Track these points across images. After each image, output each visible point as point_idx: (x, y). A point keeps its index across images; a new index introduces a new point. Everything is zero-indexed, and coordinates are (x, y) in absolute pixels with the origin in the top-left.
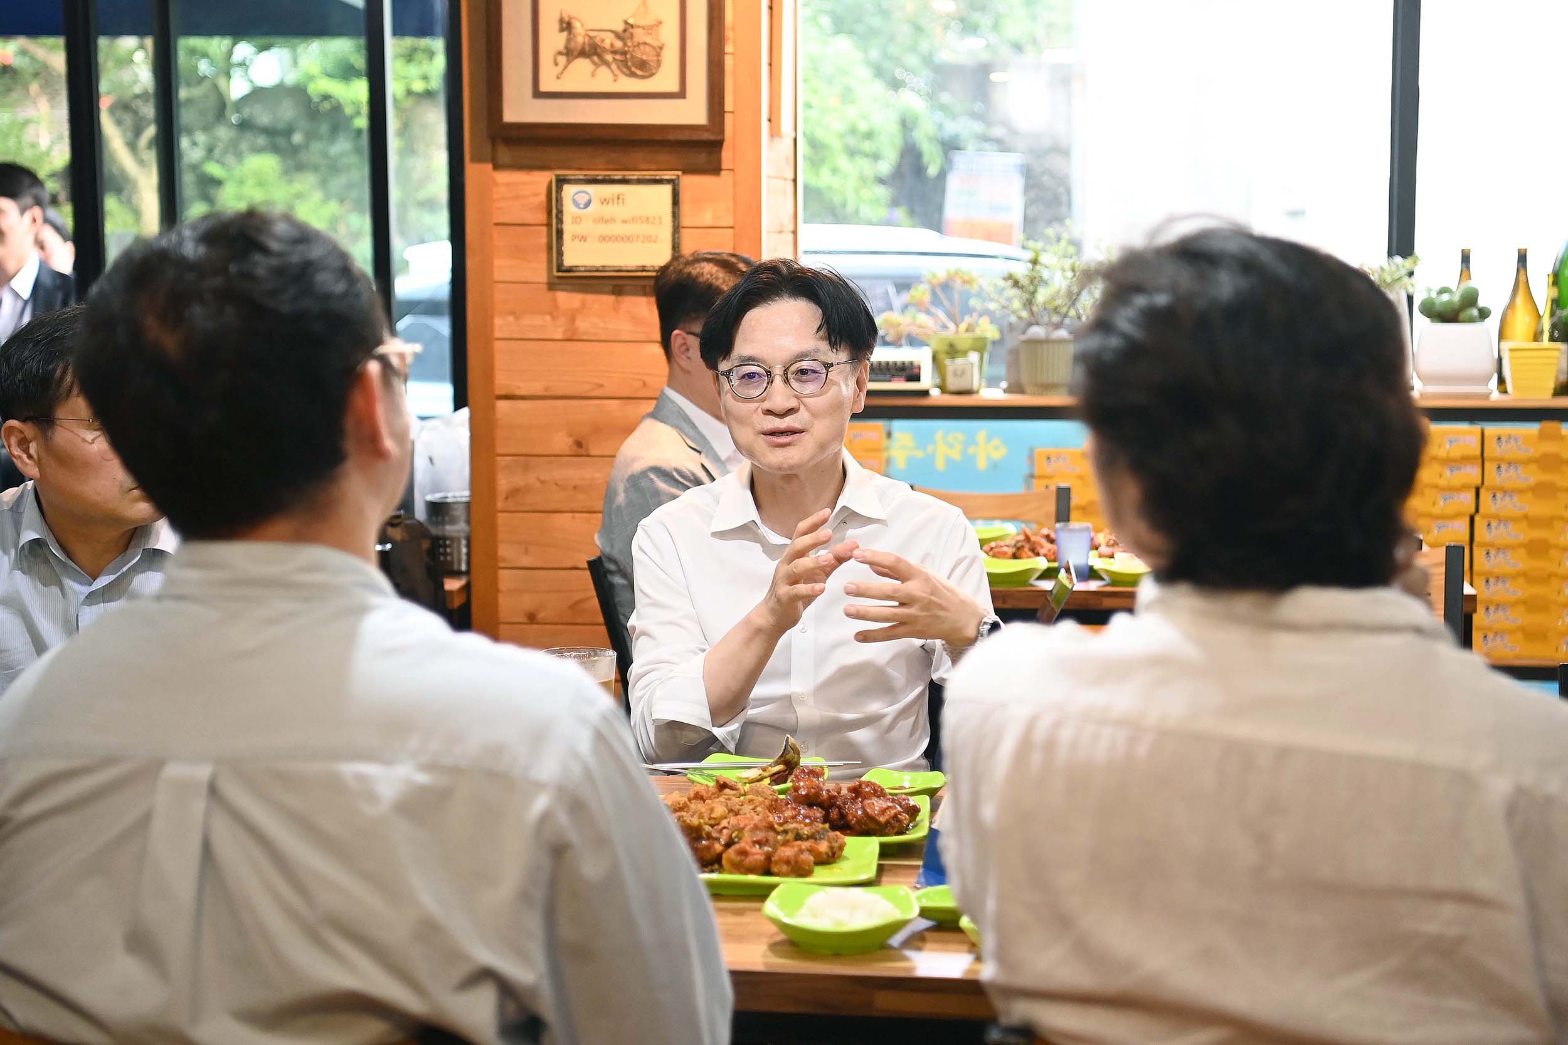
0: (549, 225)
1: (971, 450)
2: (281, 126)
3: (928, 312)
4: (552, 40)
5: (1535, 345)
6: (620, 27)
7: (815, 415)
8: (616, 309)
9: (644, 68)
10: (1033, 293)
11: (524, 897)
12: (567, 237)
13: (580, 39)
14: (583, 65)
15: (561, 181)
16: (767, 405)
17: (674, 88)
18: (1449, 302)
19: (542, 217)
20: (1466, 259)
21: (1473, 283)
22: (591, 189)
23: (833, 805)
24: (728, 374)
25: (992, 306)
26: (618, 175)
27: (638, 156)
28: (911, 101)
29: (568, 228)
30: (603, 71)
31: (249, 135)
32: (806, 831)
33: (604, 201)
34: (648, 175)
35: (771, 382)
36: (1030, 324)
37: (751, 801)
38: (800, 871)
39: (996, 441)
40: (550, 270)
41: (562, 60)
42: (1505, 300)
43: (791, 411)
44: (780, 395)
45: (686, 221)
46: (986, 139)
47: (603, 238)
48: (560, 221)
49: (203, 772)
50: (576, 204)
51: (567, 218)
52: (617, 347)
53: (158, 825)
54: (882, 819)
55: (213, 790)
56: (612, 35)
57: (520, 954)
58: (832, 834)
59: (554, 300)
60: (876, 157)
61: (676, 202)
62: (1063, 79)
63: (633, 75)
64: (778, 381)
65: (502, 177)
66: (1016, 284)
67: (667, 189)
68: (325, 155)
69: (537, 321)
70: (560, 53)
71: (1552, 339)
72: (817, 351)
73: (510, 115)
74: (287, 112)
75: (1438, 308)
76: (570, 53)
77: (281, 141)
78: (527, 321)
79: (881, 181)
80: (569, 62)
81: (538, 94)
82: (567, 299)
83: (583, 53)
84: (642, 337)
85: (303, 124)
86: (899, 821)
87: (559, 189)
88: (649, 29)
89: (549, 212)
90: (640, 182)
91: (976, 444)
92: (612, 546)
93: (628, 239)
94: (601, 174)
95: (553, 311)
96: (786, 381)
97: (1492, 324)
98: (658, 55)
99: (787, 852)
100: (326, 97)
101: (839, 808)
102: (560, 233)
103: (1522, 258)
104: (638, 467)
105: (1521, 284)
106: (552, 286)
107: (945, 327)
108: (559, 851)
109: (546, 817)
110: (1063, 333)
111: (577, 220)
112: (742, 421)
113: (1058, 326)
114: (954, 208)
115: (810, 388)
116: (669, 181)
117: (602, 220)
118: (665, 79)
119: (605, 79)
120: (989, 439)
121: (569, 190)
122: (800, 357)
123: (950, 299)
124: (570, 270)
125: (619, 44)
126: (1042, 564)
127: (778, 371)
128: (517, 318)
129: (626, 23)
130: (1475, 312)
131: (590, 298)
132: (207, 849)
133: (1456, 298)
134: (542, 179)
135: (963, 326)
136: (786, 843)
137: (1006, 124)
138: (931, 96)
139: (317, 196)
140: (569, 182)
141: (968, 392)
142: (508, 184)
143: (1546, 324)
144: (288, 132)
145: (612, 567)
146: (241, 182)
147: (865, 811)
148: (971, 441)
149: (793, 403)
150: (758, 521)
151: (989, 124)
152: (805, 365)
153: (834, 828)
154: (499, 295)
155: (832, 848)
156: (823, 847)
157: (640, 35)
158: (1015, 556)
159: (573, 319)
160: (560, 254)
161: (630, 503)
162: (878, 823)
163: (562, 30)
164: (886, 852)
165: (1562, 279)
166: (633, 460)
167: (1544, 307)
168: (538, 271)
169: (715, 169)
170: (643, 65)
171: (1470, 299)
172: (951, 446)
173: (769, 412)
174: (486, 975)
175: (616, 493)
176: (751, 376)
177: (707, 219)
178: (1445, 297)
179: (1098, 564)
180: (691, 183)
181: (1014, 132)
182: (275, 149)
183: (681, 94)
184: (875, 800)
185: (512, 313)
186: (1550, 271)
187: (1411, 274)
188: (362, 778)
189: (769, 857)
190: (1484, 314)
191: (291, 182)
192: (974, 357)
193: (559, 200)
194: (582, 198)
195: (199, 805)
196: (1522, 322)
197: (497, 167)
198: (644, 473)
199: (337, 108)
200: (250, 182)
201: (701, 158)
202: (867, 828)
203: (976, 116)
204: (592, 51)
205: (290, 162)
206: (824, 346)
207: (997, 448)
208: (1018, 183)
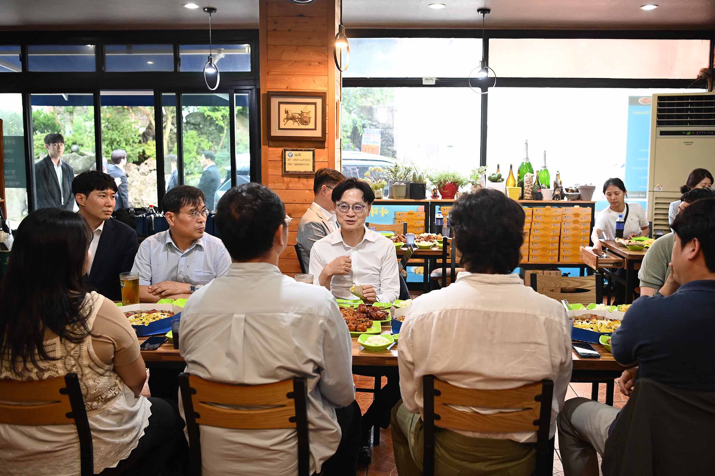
0: (282, 161)
1: (380, 212)
2: (197, 123)
3: (370, 178)
4: (283, 116)
5: (514, 188)
6: (300, 113)
7: (359, 218)
8: (299, 182)
9: (306, 123)
10: (396, 174)
11: (318, 342)
12: (287, 164)
13: (290, 115)
14: (291, 122)
15: (285, 150)
16: (347, 214)
17: (314, 128)
18: (495, 177)
19: (280, 159)
20: (498, 167)
21: (500, 173)
22: (293, 152)
23: (368, 313)
24: (339, 205)
25: (386, 177)
26: (299, 149)
27: (305, 144)
28: (354, 116)
29: (287, 162)
30: (296, 123)
31: (189, 125)
32: (364, 320)
33: (296, 155)
34: (307, 149)
35: (349, 208)
36: (395, 182)
37: (348, 312)
38: (364, 330)
39: (386, 210)
40: (282, 172)
41: (286, 120)
42: (507, 176)
43: (353, 216)
44: (351, 212)
45: (316, 160)
46: (371, 125)
47: (296, 164)
48: (285, 160)
49: (243, 316)
50: (289, 156)
51: (287, 159)
52: (299, 191)
53: (233, 328)
54: (381, 316)
55: (245, 320)
56: (298, 115)
57: (318, 355)
58: (370, 321)
59: (283, 179)
60: (347, 132)
61: (314, 155)
62: (392, 110)
63: (303, 124)
64: (351, 209)
65: (270, 149)
66: (392, 172)
67: (312, 152)
68: (208, 130)
69: (279, 184)
70: (285, 119)
71: (518, 186)
72: (361, 203)
73: (273, 134)
74: (199, 119)
75: (492, 178)
76: (288, 119)
77: (197, 127)
78: (276, 185)
79: (348, 137)
80: (287, 121)
81: (279, 129)
82: (286, 179)
83: (291, 119)
84: (305, 189)
85: (203, 122)
86: (385, 317)
87: (285, 152)
88: (307, 113)
89: (282, 158)
90: (305, 151)
91: (381, 210)
92: (301, 241)
93: (302, 164)
94: (295, 148)
95: (283, 182)
96: (353, 209)
97: (504, 182)
98: (310, 119)
99: (361, 326)
100: (208, 116)
101: (370, 313)
102: (285, 163)
103: (511, 167)
104: (307, 222)
105: (511, 173)
106: (283, 176)
107: (374, 182)
108: (326, 332)
109: (322, 324)
110: (403, 184)
111: (289, 160)
112: (341, 216)
113: (402, 182)
114: (364, 142)
115: (358, 211)
116: (312, 150)
117: (295, 160)
118: (311, 126)
119: (296, 125)
120: (384, 210)
121: (287, 152)
122: (357, 203)
123: (375, 174)
124: (287, 172)
125: (300, 117)
126: (403, 244)
127: (351, 206)
128: (274, 184)
129: (302, 111)
130: (501, 180)
131: (292, 179)
132: (245, 333)
133: (496, 176)
134: (280, 150)
135: (378, 182)
136: (360, 324)
137: (376, 121)
138: (358, 114)
139: (207, 140)
140: (287, 150)
141: (380, 198)
142: (272, 151)
143: (517, 183)
144: (199, 125)
145: (301, 246)
146: (188, 137)
147: (376, 314)
148: (380, 210)
149: (354, 214)
150: (343, 242)
151: (372, 122)
152: (358, 206)
153: (370, 319)
154: (270, 178)
155: (370, 324)
156: (368, 324)
157: (305, 115)
158: (396, 242)
159: (288, 184)
160: (285, 168)
161: (305, 231)
162: (380, 317)
163: (286, 113)
164: (382, 324)
165: (520, 172)
166: (307, 220)
167: (516, 179)
168: (279, 172)
169: (324, 148)
170: (306, 122)
171: (500, 177)
172: (375, 211)
173: (348, 216)
174: (311, 361)
175: (302, 229)
176: (344, 206)
177: (321, 160)
178: (494, 176)
179: (417, 244)
180: (317, 151)
181: (379, 123)
182: (196, 129)
183: (315, 129)
184: (378, 312)
185: (273, 183)
186: (518, 170)
187: (485, 170)
188: (281, 316)
189: (356, 327)
190: (503, 180)
191: (200, 137)
192: (381, 189)
193: (285, 155)
194: (290, 155)
195: (243, 324)
196: (511, 182)
197: (269, 147)
198: (309, 224)
199: (212, 118)
200: (190, 137)
201: (320, 145)
202: (377, 318)
203: (369, 119)
204: (293, 118)
205: (199, 132)
206: (363, 202)
207: (386, 211)
208: (380, 136)
